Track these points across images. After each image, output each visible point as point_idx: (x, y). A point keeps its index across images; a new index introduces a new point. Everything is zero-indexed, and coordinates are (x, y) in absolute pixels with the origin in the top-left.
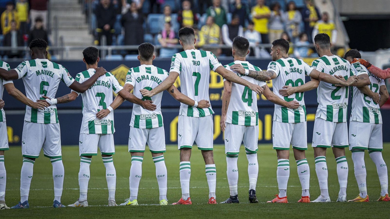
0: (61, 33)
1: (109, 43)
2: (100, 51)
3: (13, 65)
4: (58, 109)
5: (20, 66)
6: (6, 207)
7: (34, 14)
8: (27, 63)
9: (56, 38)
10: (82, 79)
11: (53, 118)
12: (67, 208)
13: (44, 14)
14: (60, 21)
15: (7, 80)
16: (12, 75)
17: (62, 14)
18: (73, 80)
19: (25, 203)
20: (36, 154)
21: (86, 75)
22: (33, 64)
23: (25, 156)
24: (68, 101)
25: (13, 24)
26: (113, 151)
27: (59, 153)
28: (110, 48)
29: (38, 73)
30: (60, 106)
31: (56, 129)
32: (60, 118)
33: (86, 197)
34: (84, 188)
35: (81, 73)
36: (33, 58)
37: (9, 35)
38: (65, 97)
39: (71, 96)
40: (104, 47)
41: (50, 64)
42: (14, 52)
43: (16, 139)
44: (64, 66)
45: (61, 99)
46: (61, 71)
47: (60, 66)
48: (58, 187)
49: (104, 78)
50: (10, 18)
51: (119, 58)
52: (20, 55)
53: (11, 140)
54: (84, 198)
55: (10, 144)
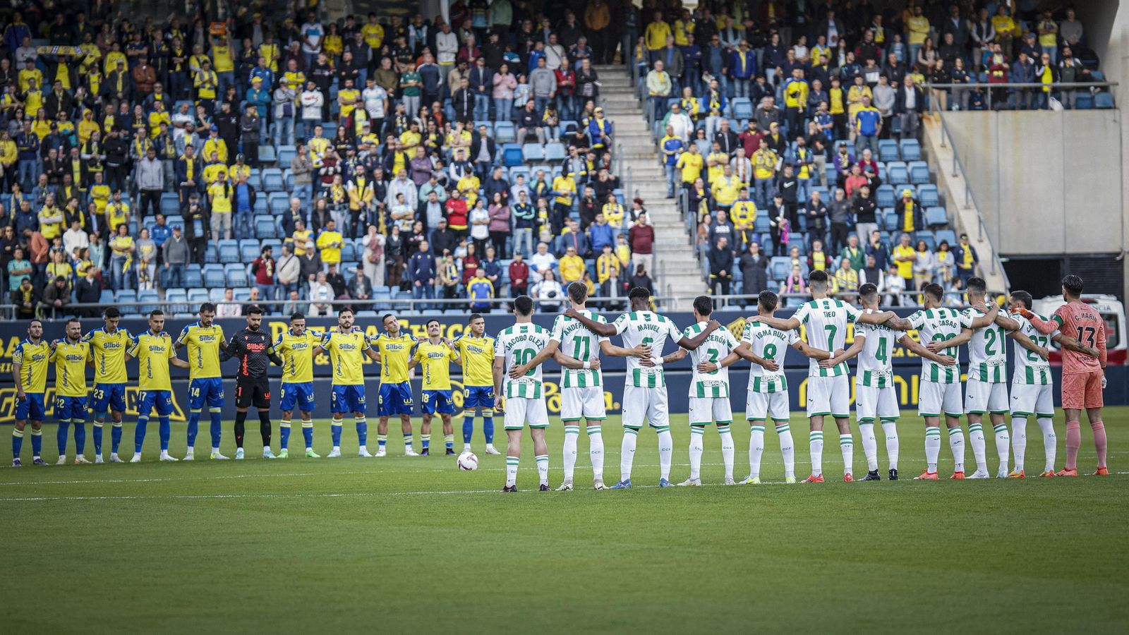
0: (668, 280)
1: (725, 291)
2: (715, 301)
3: (611, 319)
4: (665, 370)
5: (619, 319)
6: (605, 487)
7: (637, 258)
8: (627, 316)
9: (663, 286)
10: (692, 333)
11: (659, 381)
12: (676, 487)
13: (648, 257)
14: (667, 267)
15: (603, 335)
16: (609, 330)
17: (668, 258)
18: (682, 335)
19: (627, 482)
20: (639, 424)
21: (697, 330)
22: (634, 318)
23: (625, 426)
24: (676, 360)
25: (612, 269)
26: (731, 419)
27: (666, 422)
28: (727, 297)
29: (640, 328)
30: (667, 367)
31: (662, 393)
32: (668, 381)
33: (698, 475)
34: (696, 463)
35: (690, 328)
36: (634, 309)
37: (608, 282)
38: (672, 356)
39: (679, 354)
40: (719, 297)
41: (654, 317)
42: (614, 303)
43: (617, 406)
44: (670, 319)
45: (667, 357)
46: (668, 325)
47: (666, 318)
48: (666, 462)
49: (717, 333)
50: (607, 264)
51: (737, 309)
52: (620, 307)
53: (610, 407)
54: (696, 475)
55: (608, 412)
